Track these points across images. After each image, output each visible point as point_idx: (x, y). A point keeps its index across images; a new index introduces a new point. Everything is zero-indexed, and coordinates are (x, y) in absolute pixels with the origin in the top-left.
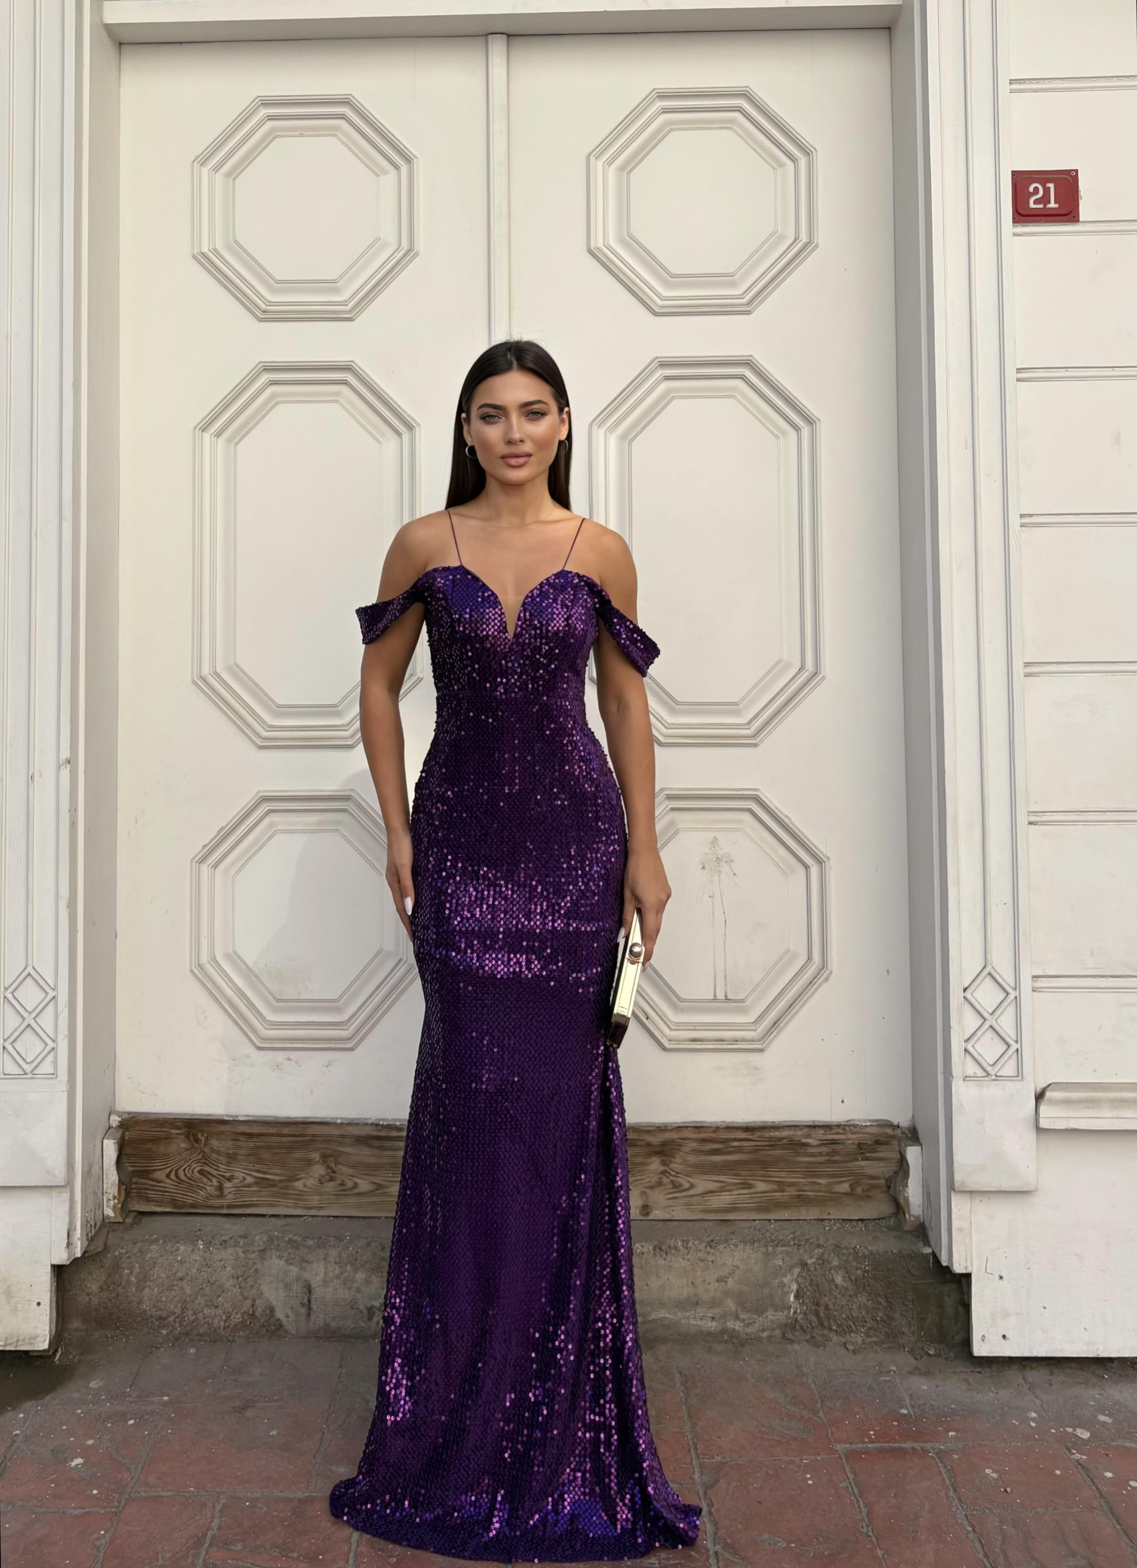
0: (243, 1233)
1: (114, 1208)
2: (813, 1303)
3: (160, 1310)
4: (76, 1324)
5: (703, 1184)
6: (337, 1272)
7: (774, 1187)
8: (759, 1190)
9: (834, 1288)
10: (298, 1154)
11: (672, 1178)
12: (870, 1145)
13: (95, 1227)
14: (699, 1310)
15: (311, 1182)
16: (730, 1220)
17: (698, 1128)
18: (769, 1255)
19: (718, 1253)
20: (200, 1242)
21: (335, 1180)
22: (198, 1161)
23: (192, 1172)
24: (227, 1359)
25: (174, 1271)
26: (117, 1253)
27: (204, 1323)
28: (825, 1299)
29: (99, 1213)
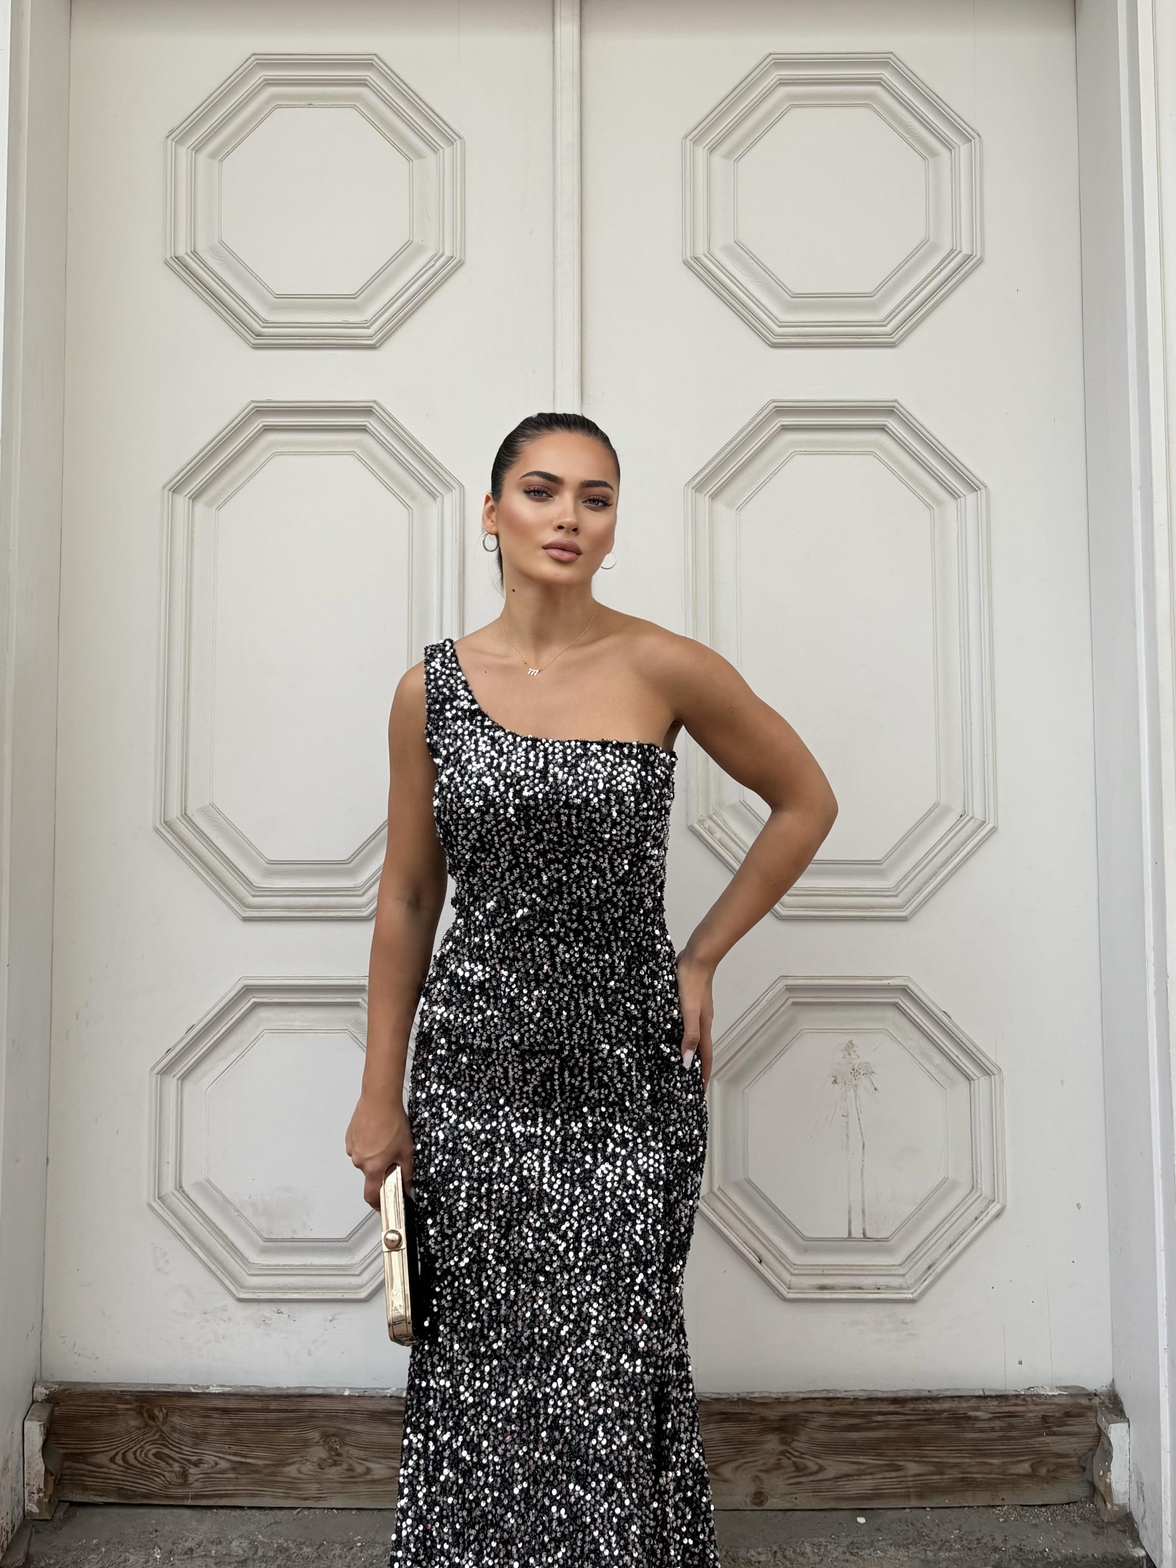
0: (215, 1535)
1: (39, 1503)
5: (834, 1467)
7: (931, 1468)
8: (909, 1473)
10: (291, 1434)
11: (794, 1459)
12: (1060, 1418)
13: (13, 1527)
16: (873, 1509)
17: (830, 1398)
20: (157, 1550)
21: (340, 1465)
22: (154, 1442)
23: (146, 1455)
26: (42, 1564)
29: (19, 1510)
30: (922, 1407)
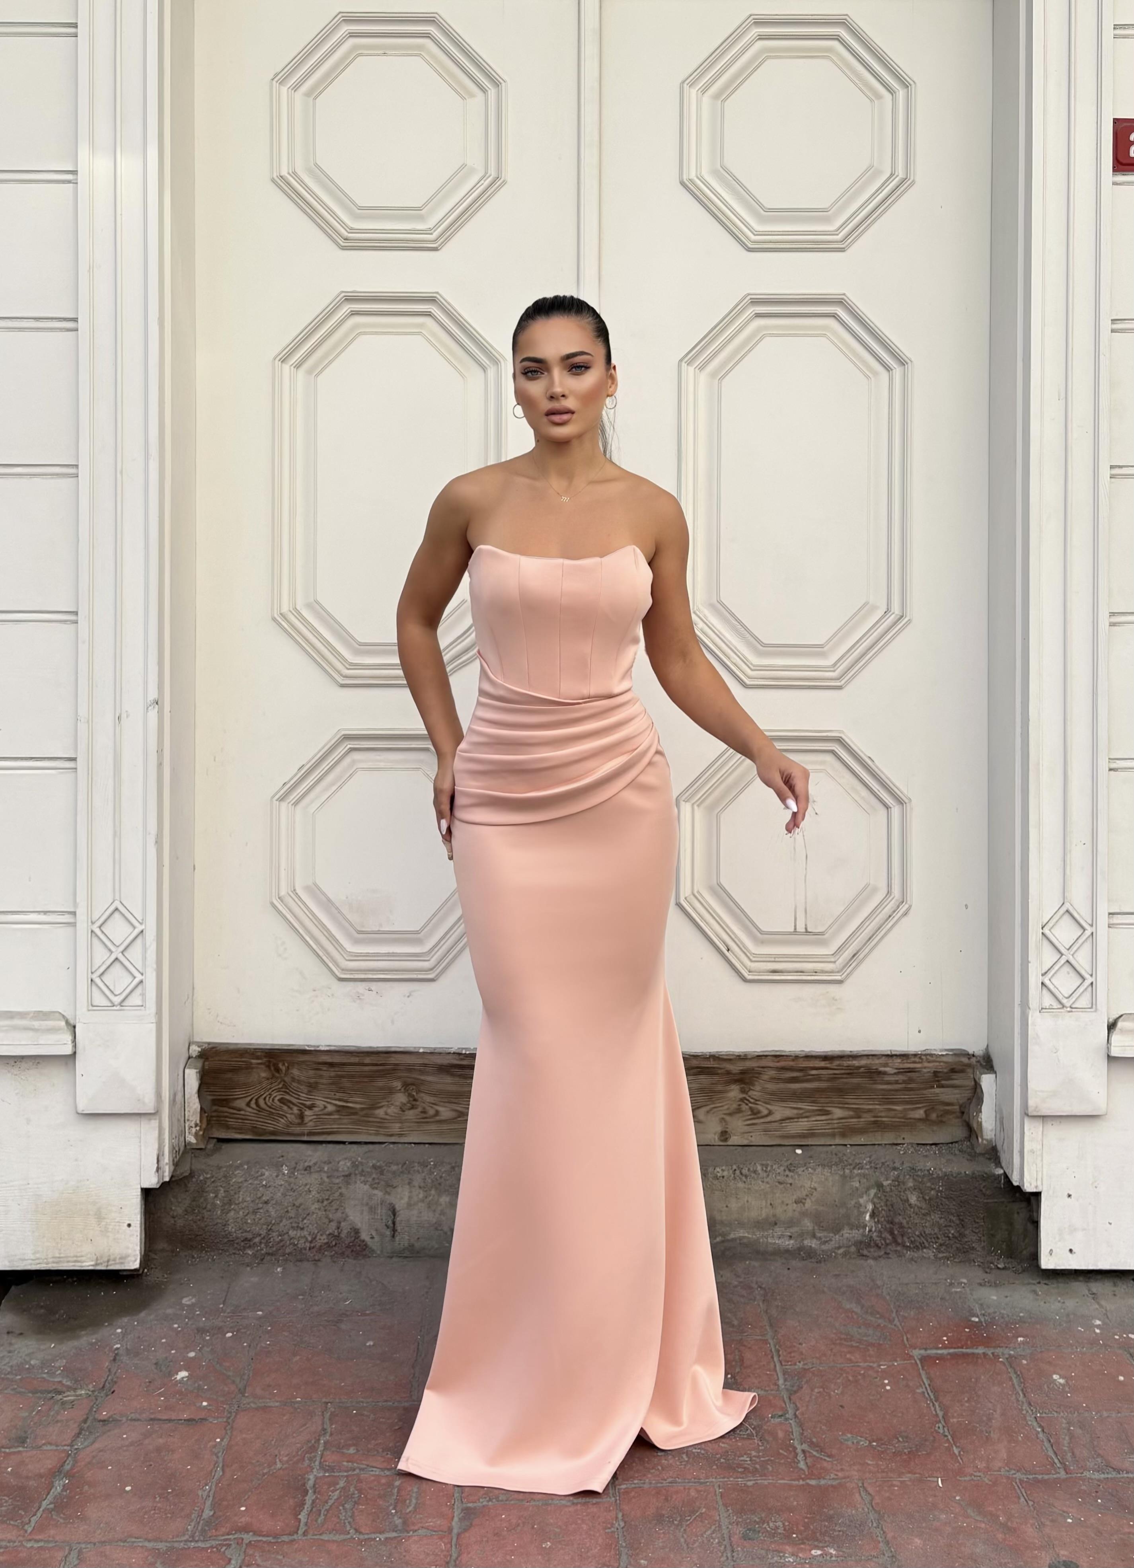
0: (326, 1159)
1: (197, 1135)
2: (888, 1222)
3: (246, 1231)
4: (164, 1245)
5: (780, 1111)
6: (421, 1196)
7: (851, 1113)
8: (836, 1116)
9: (909, 1208)
10: (381, 1083)
11: (750, 1105)
12: (947, 1073)
13: (180, 1153)
14: (777, 1229)
15: (392, 1110)
16: (808, 1145)
17: (779, 1057)
18: (846, 1177)
19: (796, 1176)
20: (285, 1168)
21: (416, 1108)
22: (279, 1090)
23: (273, 1100)
24: (314, 1276)
25: (259, 1195)
26: (201, 1178)
27: (290, 1244)
28: (900, 1218)
29: (182, 1139)
30: (846, 1063)
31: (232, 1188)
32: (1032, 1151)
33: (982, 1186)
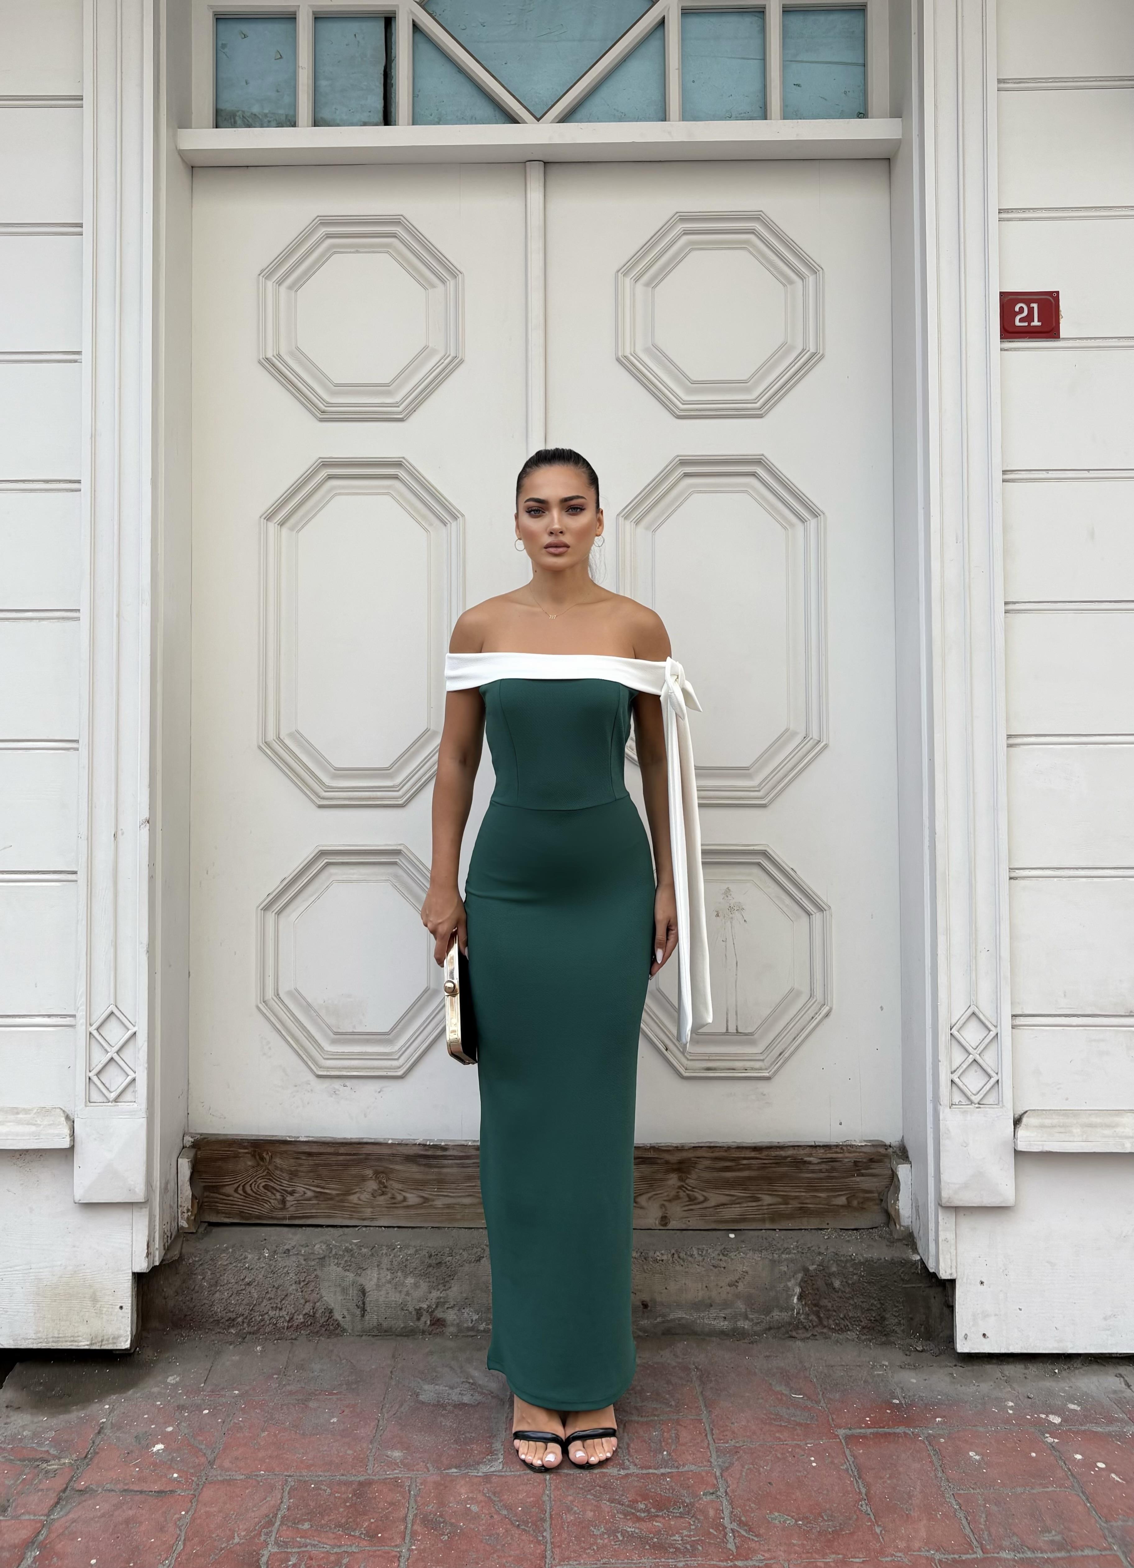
0: (304, 1242)
1: (188, 1220)
2: (814, 1305)
3: (230, 1311)
4: (155, 1324)
5: (715, 1198)
6: (389, 1277)
7: (779, 1200)
8: (765, 1203)
9: (834, 1291)
10: (354, 1171)
11: (688, 1192)
12: (865, 1163)
13: (171, 1237)
14: (712, 1310)
15: (365, 1196)
16: (740, 1230)
17: (712, 1148)
18: (775, 1261)
19: (730, 1260)
20: (266, 1251)
21: (386, 1194)
22: (263, 1177)
23: (258, 1186)
24: (290, 1355)
25: (242, 1277)
26: (191, 1261)
27: (270, 1324)
28: (826, 1301)
29: (174, 1225)
30: (773, 1153)
31: (218, 1271)
32: (946, 1240)
33: (901, 1271)
